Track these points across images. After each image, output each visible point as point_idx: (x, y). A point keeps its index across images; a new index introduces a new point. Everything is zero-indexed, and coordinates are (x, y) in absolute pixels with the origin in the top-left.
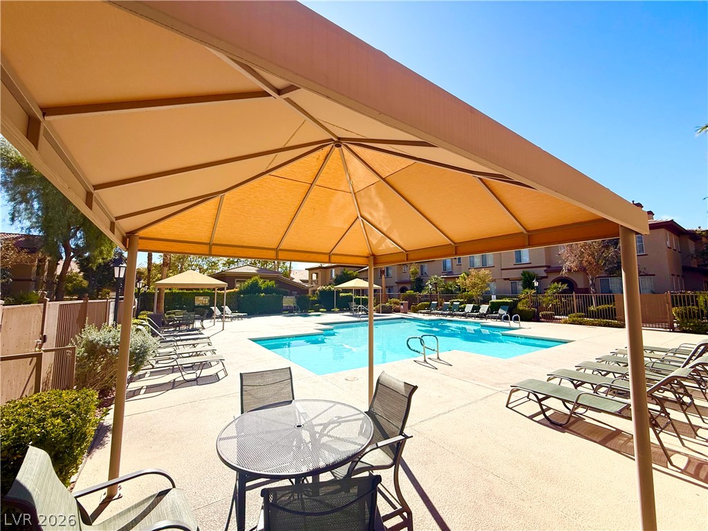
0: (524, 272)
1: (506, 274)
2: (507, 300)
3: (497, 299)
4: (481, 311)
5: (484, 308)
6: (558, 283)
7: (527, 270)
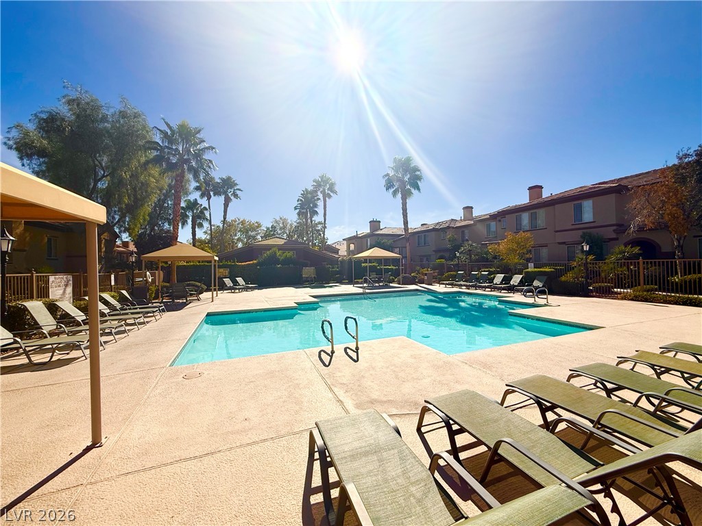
0: (584, 233)
1: (561, 237)
2: (547, 269)
3: (535, 268)
4: (512, 283)
5: (516, 279)
6: (626, 246)
7: (588, 231)
